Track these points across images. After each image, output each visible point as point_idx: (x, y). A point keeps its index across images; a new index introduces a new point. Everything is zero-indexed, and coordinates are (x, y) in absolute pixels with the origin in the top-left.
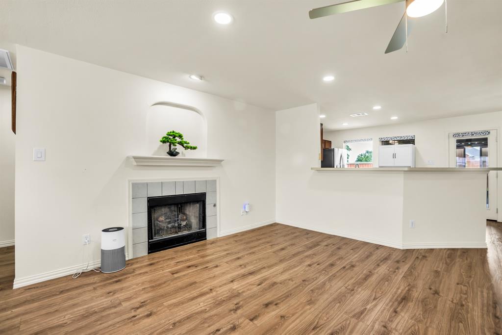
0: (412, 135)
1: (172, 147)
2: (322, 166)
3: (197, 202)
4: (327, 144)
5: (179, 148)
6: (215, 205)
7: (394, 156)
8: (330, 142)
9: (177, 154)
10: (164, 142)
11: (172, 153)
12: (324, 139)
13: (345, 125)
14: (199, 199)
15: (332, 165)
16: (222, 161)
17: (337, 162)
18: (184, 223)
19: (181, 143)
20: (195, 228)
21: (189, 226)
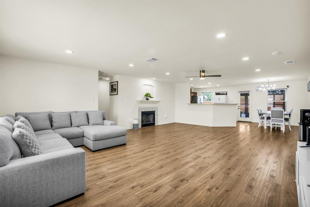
0: (226, 91)
1: (147, 97)
2: (191, 103)
3: (152, 114)
4: (195, 94)
5: (149, 98)
6: (157, 115)
7: (219, 99)
8: (196, 93)
9: (149, 99)
10: (145, 96)
11: (147, 99)
12: (192, 91)
13: (201, 87)
14: (153, 113)
15: (196, 102)
16: (160, 101)
17: (198, 101)
18: (149, 120)
19: (150, 97)
20: (152, 122)
21: (150, 121)
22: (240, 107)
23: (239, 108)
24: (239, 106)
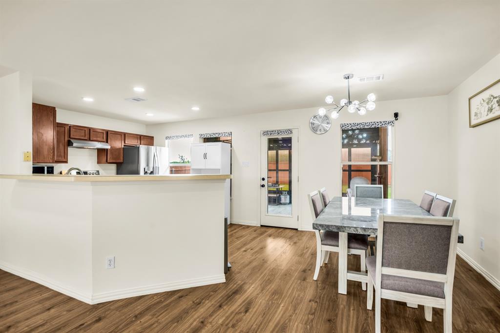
22: (265, 183)
23: (263, 186)
24: (263, 179)
